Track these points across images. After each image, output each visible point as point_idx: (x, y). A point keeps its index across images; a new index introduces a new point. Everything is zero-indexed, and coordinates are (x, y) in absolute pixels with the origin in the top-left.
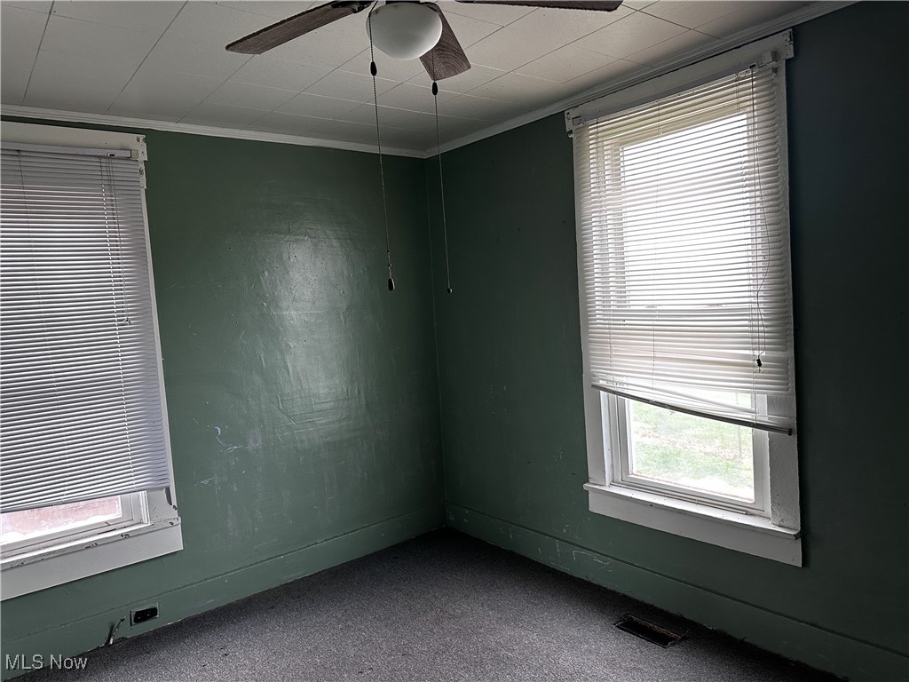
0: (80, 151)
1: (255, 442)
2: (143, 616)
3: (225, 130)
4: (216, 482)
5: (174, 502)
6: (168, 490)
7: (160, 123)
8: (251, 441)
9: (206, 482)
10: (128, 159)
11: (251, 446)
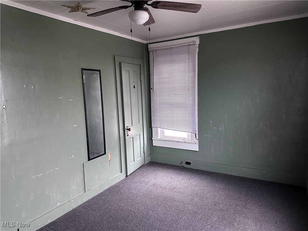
0: (183, 45)
1: (222, 128)
2: (188, 163)
3: (222, 28)
4: (209, 136)
5: (197, 138)
6: (196, 134)
7: (203, 32)
8: (221, 127)
9: (206, 135)
10: (194, 44)
11: (221, 129)
